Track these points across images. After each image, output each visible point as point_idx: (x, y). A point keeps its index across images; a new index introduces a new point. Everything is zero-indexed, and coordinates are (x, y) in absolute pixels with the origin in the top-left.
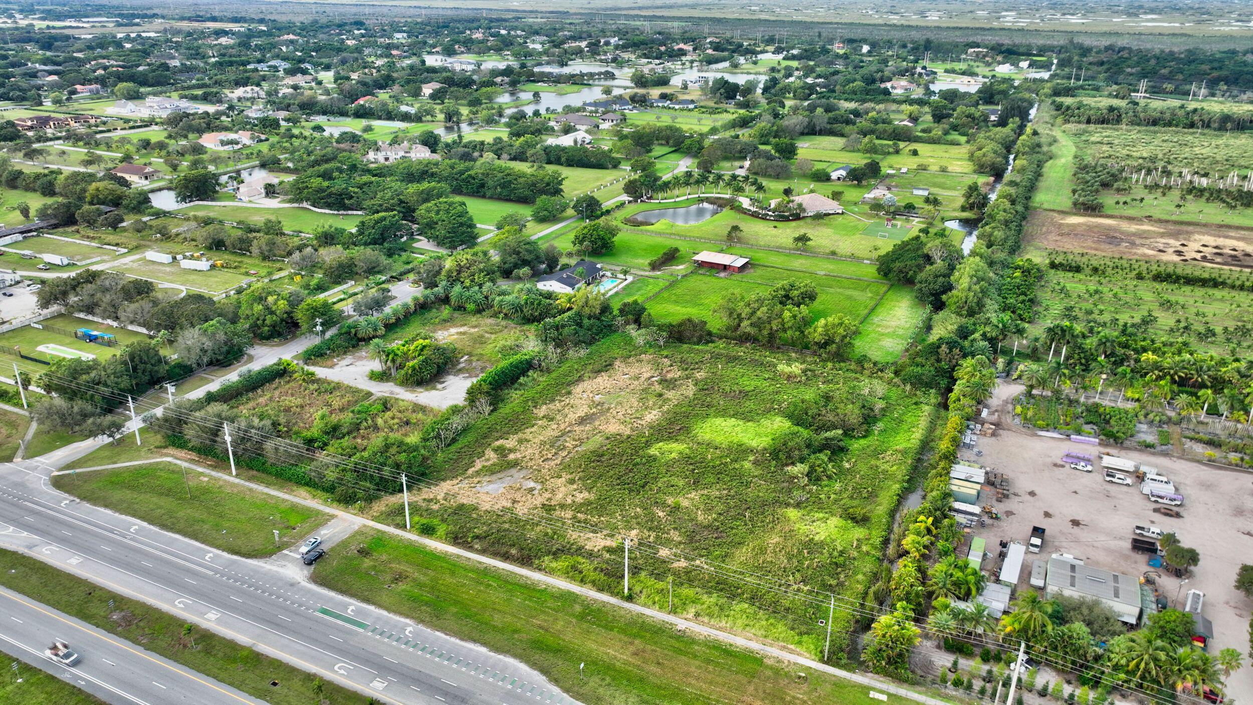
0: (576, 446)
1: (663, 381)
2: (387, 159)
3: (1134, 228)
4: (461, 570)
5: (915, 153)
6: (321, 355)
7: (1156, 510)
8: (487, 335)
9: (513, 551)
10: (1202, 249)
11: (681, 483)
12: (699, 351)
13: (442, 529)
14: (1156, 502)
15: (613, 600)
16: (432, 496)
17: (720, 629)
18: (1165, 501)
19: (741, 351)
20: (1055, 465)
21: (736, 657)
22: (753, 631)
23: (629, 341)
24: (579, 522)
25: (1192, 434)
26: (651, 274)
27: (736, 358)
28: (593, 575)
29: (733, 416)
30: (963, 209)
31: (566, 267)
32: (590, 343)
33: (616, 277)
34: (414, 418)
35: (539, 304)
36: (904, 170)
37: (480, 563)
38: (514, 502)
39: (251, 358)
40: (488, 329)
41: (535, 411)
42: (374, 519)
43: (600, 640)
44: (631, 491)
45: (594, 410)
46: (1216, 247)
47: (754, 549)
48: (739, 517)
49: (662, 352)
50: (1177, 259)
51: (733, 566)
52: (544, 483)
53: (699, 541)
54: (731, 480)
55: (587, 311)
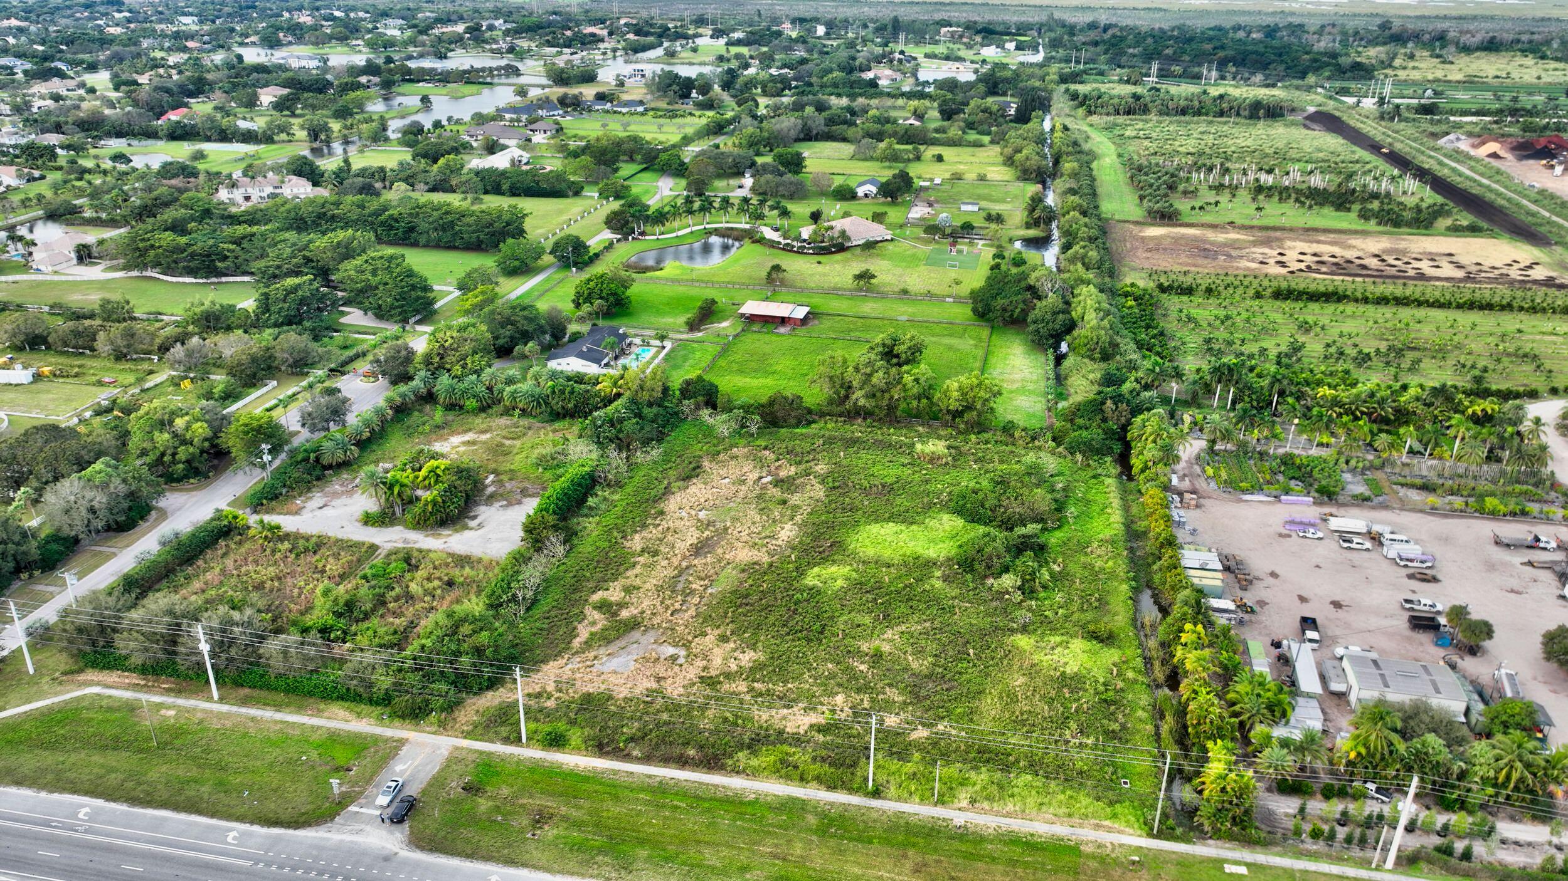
0: (706, 587)
1: (778, 483)
2: (247, 199)
3: (1221, 237)
4: (627, 792)
5: (940, 159)
6: (276, 497)
7: (1411, 577)
8: (507, 442)
9: (691, 752)
10: (1302, 257)
11: (867, 620)
12: (806, 437)
13: (575, 736)
14: (1406, 566)
15: (855, 800)
16: (538, 690)
17: (1008, 815)
18: (1415, 564)
19: (857, 429)
20: (1280, 535)
21: (1044, 849)
22: (1051, 810)
23: (709, 432)
24: (761, 695)
25: (1401, 480)
26: (691, 336)
27: (854, 441)
28: (816, 768)
29: (889, 519)
30: (1028, 226)
31: (576, 337)
32: (660, 438)
33: (648, 345)
34: (457, 574)
35: (572, 392)
36: (938, 181)
37: (650, 776)
38: (659, 679)
39: (163, 515)
40: (504, 433)
41: (628, 544)
42: (467, 735)
43: (862, 860)
44: (809, 640)
45: (707, 533)
46: (1315, 255)
47: (1001, 698)
48: (962, 656)
49: (758, 443)
50: (1284, 271)
51: (985, 725)
52: (687, 646)
53: (928, 697)
54: (928, 607)
55: (645, 396)
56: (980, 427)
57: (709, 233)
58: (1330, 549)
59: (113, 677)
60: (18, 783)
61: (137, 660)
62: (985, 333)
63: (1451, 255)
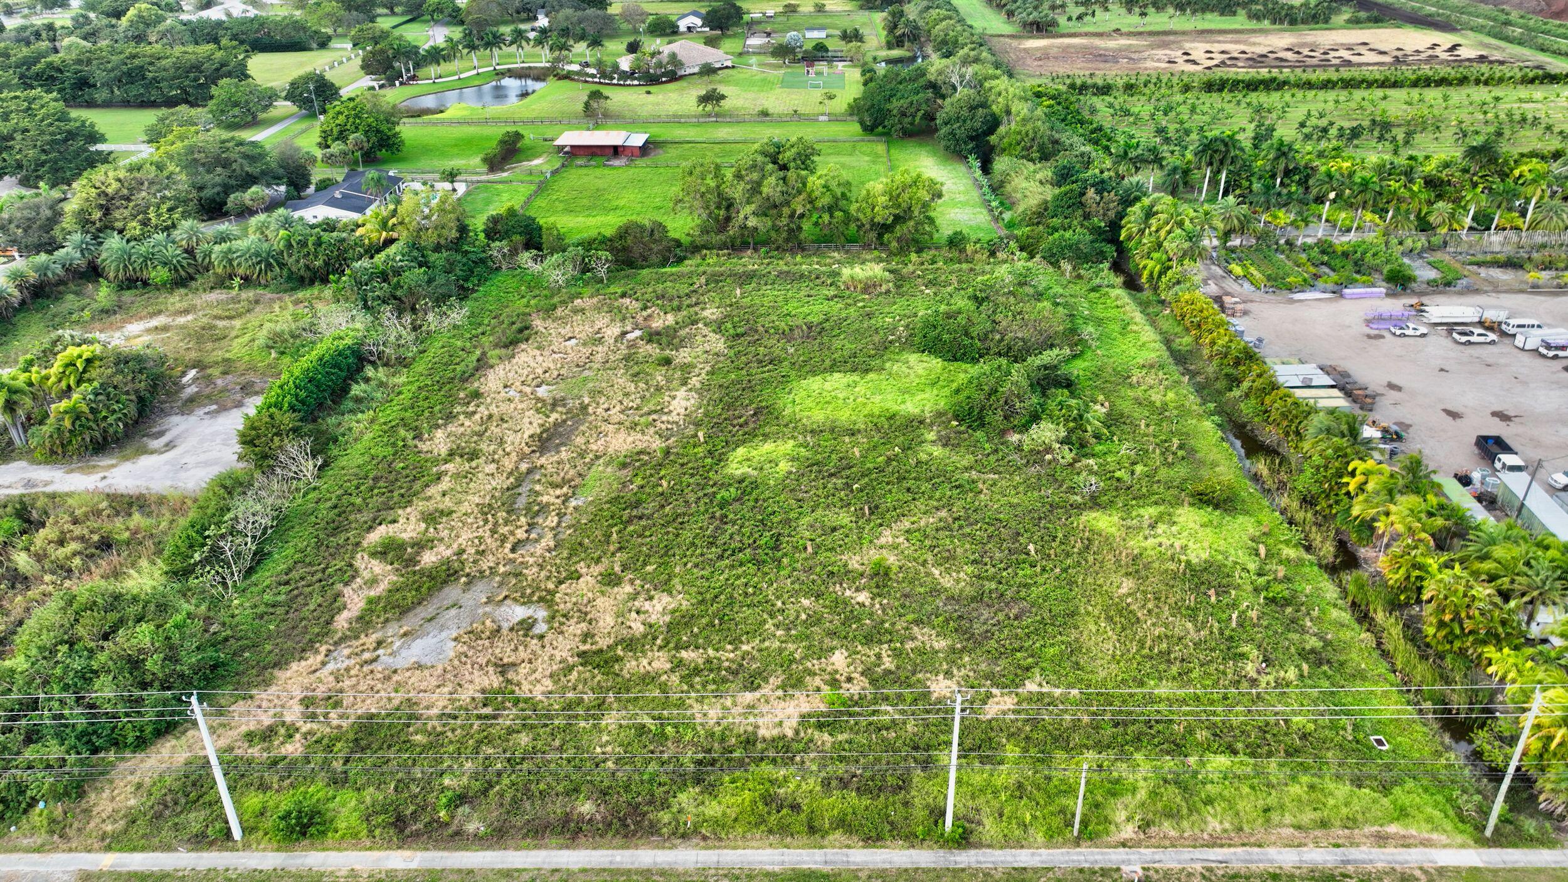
0: (566, 499)
1: (652, 337)
3: (1112, 44)
7: (1567, 370)
8: (221, 324)
9: (586, 808)
10: (1210, 55)
11: (844, 518)
12: (680, 276)
14: (1556, 357)
15: (924, 857)
16: (267, 720)
17: (1214, 842)
19: (749, 262)
20: (1369, 337)
22: (1288, 819)
23: (535, 283)
24: (697, 671)
25: (1473, 259)
26: (491, 177)
27: (746, 278)
28: (834, 804)
29: (833, 368)
30: (890, 46)
31: (325, 185)
32: (464, 294)
33: (433, 189)
34: (119, 529)
35: (319, 243)
36: (770, 14)
37: (508, 873)
38: (503, 668)
40: (215, 312)
41: (424, 447)
44: (759, 563)
45: (554, 416)
46: (1223, 52)
47: (1110, 619)
48: (1017, 557)
49: (612, 289)
50: (1199, 68)
51: (1103, 670)
52: (547, 600)
53: (987, 635)
54: (935, 487)
55: (430, 238)
56: (918, 244)
57: (501, 74)
58: (1440, 347)
62: (881, 148)
63: (1365, 44)
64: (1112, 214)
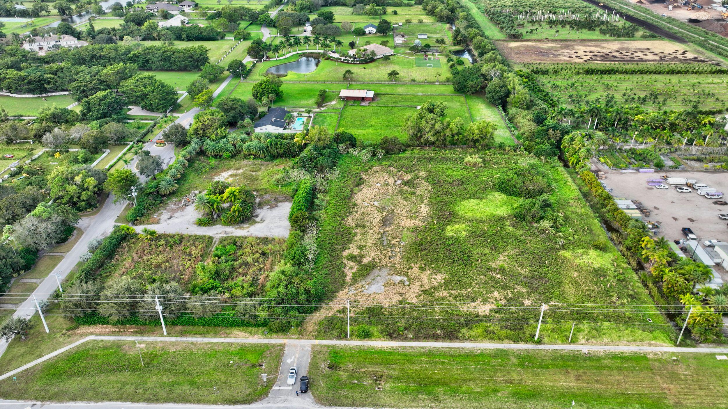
0: (399, 242)
1: (407, 183)
2: (41, 48)
3: (545, 46)
4: (414, 358)
5: (395, 13)
6: (143, 215)
7: (715, 203)
8: (254, 173)
9: (439, 332)
10: (586, 54)
11: (487, 251)
12: (406, 158)
13: (375, 330)
14: (711, 198)
15: (530, 346)
16: (341, 307)
17: (606, 344)
18: (715, 197)
19: (428, 152)
20: (648, 188)
21: (631, 359)
22: (625, 339)
23: (357, 160)
24: (457, 297)
25: (686, 157)
26: (320, 110)
27: (430, 159)
28: (505, 333)
29: (470, 198)
30: (455, 45)
31: (264, 114)
32: (335, 165)
33: (301, 116)
34: (265, 248)
35: (281, 144)
36: (401, 24)
37: (423, 348)
38: (401, 294)
40: (249, 168)
41: (347, 223)
42: (316, 337)
43: (548, 377)
44: (465, 265)
45: (384, 214)
46: (591, 52)
47: (572, 284)
48: (542, 265)
49: (384, 163)
50: (582, 61)
51: (572, 299)
52: (406, 274)
53: (537, 288)
54: (513, 241)
55: (322, 143)
56: (488, 147)
57: (301, 55)
58: (672, 193)
59: (98, 329)
60: (74, 399)
61: (115, 318)
63: (648, 49)
64: (558, 138)
